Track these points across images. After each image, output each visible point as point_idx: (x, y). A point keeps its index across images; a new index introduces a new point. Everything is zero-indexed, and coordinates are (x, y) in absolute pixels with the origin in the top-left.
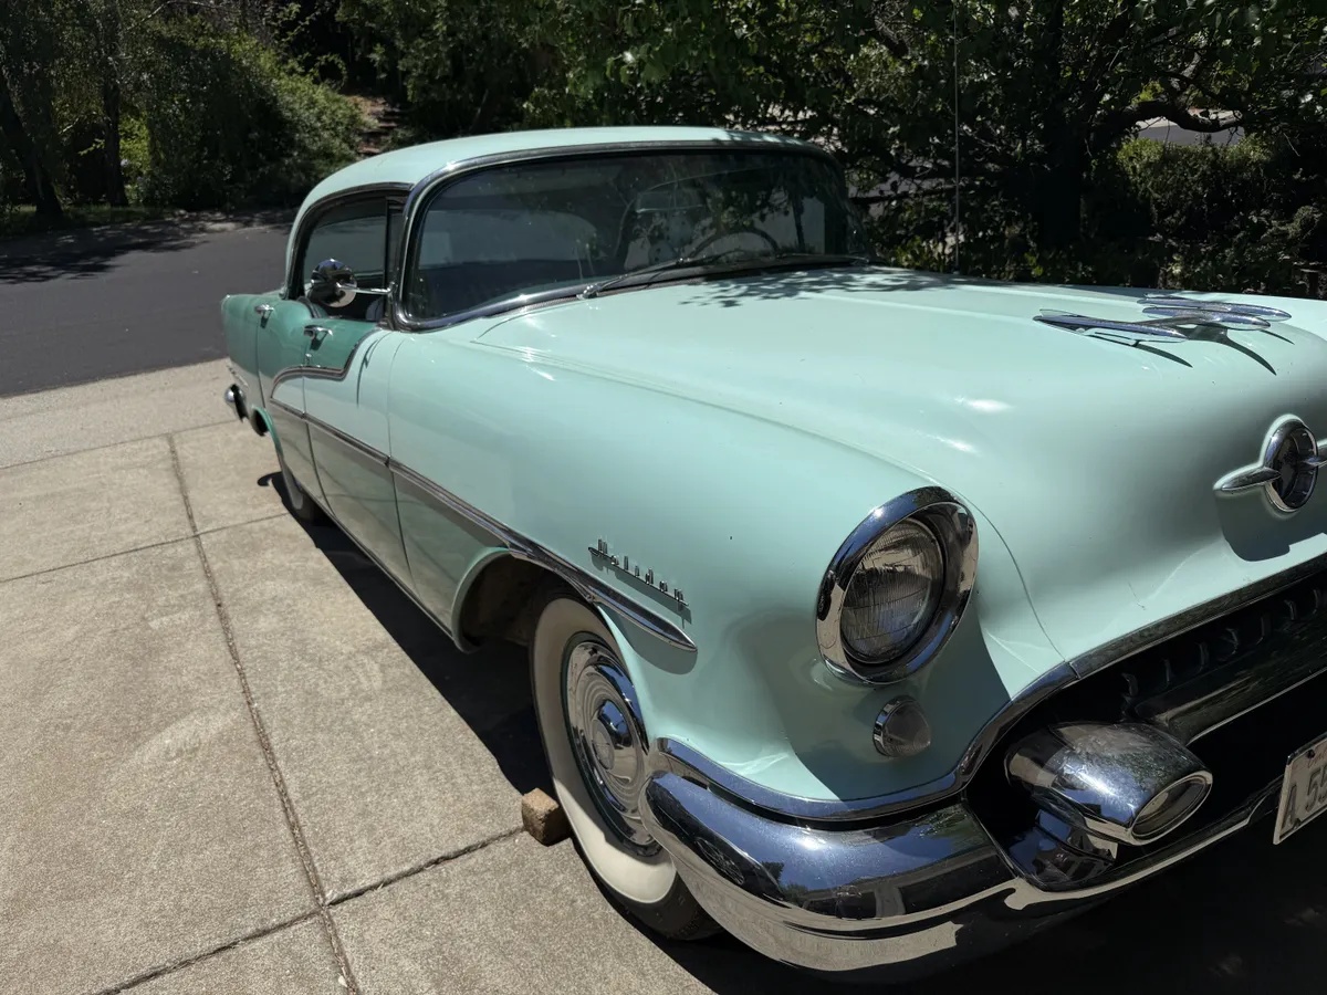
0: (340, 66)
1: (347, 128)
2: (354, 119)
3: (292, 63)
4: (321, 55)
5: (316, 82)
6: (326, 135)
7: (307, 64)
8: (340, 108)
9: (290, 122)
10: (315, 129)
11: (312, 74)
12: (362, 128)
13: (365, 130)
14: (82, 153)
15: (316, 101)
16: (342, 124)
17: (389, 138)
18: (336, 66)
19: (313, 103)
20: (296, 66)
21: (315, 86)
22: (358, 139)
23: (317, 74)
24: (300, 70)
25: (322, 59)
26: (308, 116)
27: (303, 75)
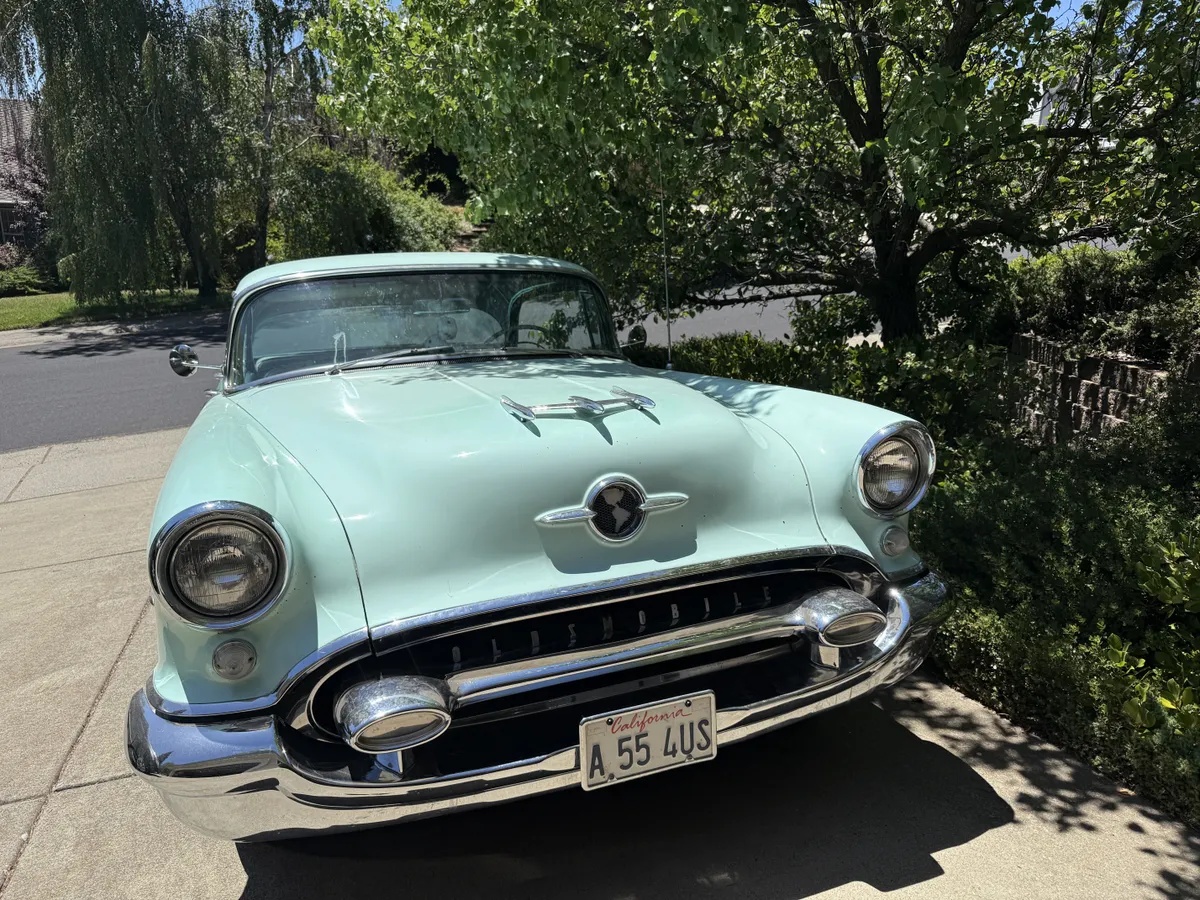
0: (445, 183)
1: (445, 232)
2: (451, 224)
3: (407, 181)
4: (430, 173)
5: (424, 196)
6: (427, 237)
7: (418, 182)
8: (441, 216)
9: (400, 227)
10: (417, 233)
11: (422, 189)
12: (458, 231)
13: (461, 233)
14: (238, 248)
15: (423, 211)
16: (441, 228)
17: (477, 240)
18: (442, 183)
19: (420, 211)
20: (408, 182)
21: (423, 199)
22: (454, 241)
23: (426, 189)
24: (411, 186)
25: (431, 178)
26: (414, 223)
27: (414, 190)
